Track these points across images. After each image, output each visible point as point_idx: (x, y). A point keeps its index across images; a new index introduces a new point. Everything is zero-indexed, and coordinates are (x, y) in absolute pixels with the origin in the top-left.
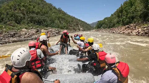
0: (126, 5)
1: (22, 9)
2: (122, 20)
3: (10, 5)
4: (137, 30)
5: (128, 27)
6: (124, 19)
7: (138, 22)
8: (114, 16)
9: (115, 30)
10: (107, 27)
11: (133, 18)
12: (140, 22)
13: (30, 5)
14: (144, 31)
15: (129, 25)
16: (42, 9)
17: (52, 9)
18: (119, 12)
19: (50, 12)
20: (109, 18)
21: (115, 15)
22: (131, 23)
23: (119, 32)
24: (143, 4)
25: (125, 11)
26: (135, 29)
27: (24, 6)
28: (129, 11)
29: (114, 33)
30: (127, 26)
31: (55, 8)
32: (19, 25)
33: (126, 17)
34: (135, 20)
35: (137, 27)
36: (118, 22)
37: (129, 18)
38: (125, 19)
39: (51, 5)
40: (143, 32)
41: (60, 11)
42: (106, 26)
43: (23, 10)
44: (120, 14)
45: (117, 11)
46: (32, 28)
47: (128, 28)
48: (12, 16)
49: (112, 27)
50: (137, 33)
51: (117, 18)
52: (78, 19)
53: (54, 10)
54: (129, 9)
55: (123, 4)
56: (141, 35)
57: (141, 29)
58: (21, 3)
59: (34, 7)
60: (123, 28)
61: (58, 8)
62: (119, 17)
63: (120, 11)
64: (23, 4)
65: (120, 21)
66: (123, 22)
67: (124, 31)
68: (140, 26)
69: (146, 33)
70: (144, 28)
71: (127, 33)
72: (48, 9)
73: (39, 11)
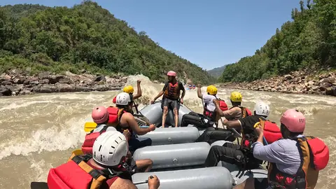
0: (286, 31)
1: (63, 28)
2: (278, 64)
3: (38, 17)
4: (306, 84)
5: (290, 78)
6: (281, 61)
7: (310, 67)
8: (262, 55)
9: (261, 85)
10: (245, 79)
11: (300, 59)
12: (313, 67)
13: (81, 21)
14: (319, 85)
15: (291, 74)
16: (106, 32)
17: (128, 34)
18: (273, 46)
19: (122, 40)
20: (251, 58)
21: (264, 51)
22: (295, 70)
23: (270, 88)
24: (320, 29)
25: (285, 43)
26: (303, 82)
27: (67, 22)
28: (291, 44)
29: (258, 90)
30: (286, 76)
31: (132, 31)
32: (56, 63)
33: (286, 56)
34: (304, 62)
35: (306, 77)
36: (269, 68)
37: (292, 59)
38: (285, 61)
39: (124, 24)
40: (317, 87)
41: (143, 39)
42: (243, 76)
43: (66, 31)
44: (275, 50)
45: (268, 45)
46: (83, 72)
47: (288, 81)
48: (42, 42)
49: (256, 79)
50: (306, 89)
51: (267, 59)
52: (181, 59)
53: (130, 36)
54: (292, 40)
55: (280, 29)
56: (313, 93)
57: (314, 81)
58: (61, 17)
59: (89, 27)
60: (280, 79)
61: (141, 33)
62: (271, 56)
63: (275, 45)
64: (66, 18)
65: (274, 64)
66: (279, 67)
67: (280, 86)
68: (312, 77)
69: (322, 89)
70: (320, 79)
71: (285, 90)
72: (118, 33)
73: (100, 35)
